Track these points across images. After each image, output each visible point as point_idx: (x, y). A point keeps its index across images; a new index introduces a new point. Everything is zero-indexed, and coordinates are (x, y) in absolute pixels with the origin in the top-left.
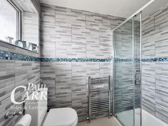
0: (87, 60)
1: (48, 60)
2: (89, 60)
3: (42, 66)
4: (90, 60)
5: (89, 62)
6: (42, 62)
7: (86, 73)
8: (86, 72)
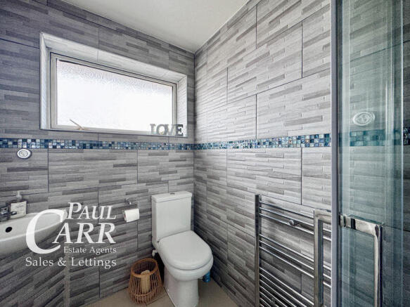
0: (259, 144)
1: (201, 147)
2: (264, 143)
3: (195, 157)
4: (268, 143)
5: (265, 149)
6: (196, 151)
7: (255, 183)
8: (255, 179)
